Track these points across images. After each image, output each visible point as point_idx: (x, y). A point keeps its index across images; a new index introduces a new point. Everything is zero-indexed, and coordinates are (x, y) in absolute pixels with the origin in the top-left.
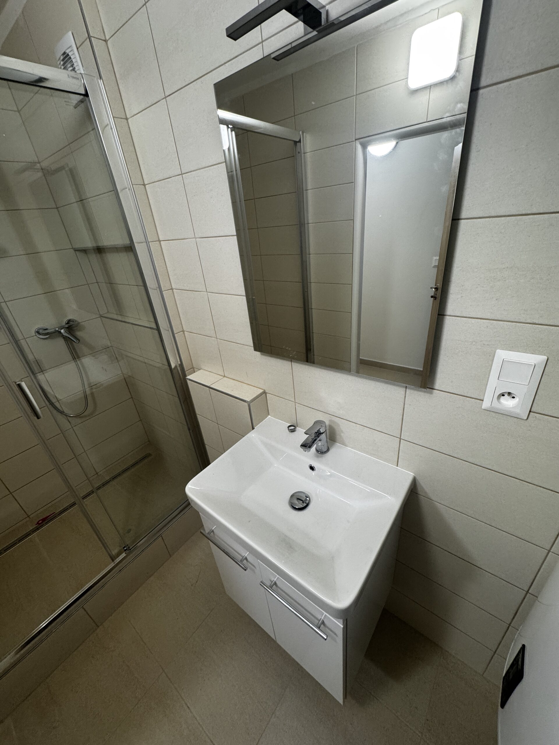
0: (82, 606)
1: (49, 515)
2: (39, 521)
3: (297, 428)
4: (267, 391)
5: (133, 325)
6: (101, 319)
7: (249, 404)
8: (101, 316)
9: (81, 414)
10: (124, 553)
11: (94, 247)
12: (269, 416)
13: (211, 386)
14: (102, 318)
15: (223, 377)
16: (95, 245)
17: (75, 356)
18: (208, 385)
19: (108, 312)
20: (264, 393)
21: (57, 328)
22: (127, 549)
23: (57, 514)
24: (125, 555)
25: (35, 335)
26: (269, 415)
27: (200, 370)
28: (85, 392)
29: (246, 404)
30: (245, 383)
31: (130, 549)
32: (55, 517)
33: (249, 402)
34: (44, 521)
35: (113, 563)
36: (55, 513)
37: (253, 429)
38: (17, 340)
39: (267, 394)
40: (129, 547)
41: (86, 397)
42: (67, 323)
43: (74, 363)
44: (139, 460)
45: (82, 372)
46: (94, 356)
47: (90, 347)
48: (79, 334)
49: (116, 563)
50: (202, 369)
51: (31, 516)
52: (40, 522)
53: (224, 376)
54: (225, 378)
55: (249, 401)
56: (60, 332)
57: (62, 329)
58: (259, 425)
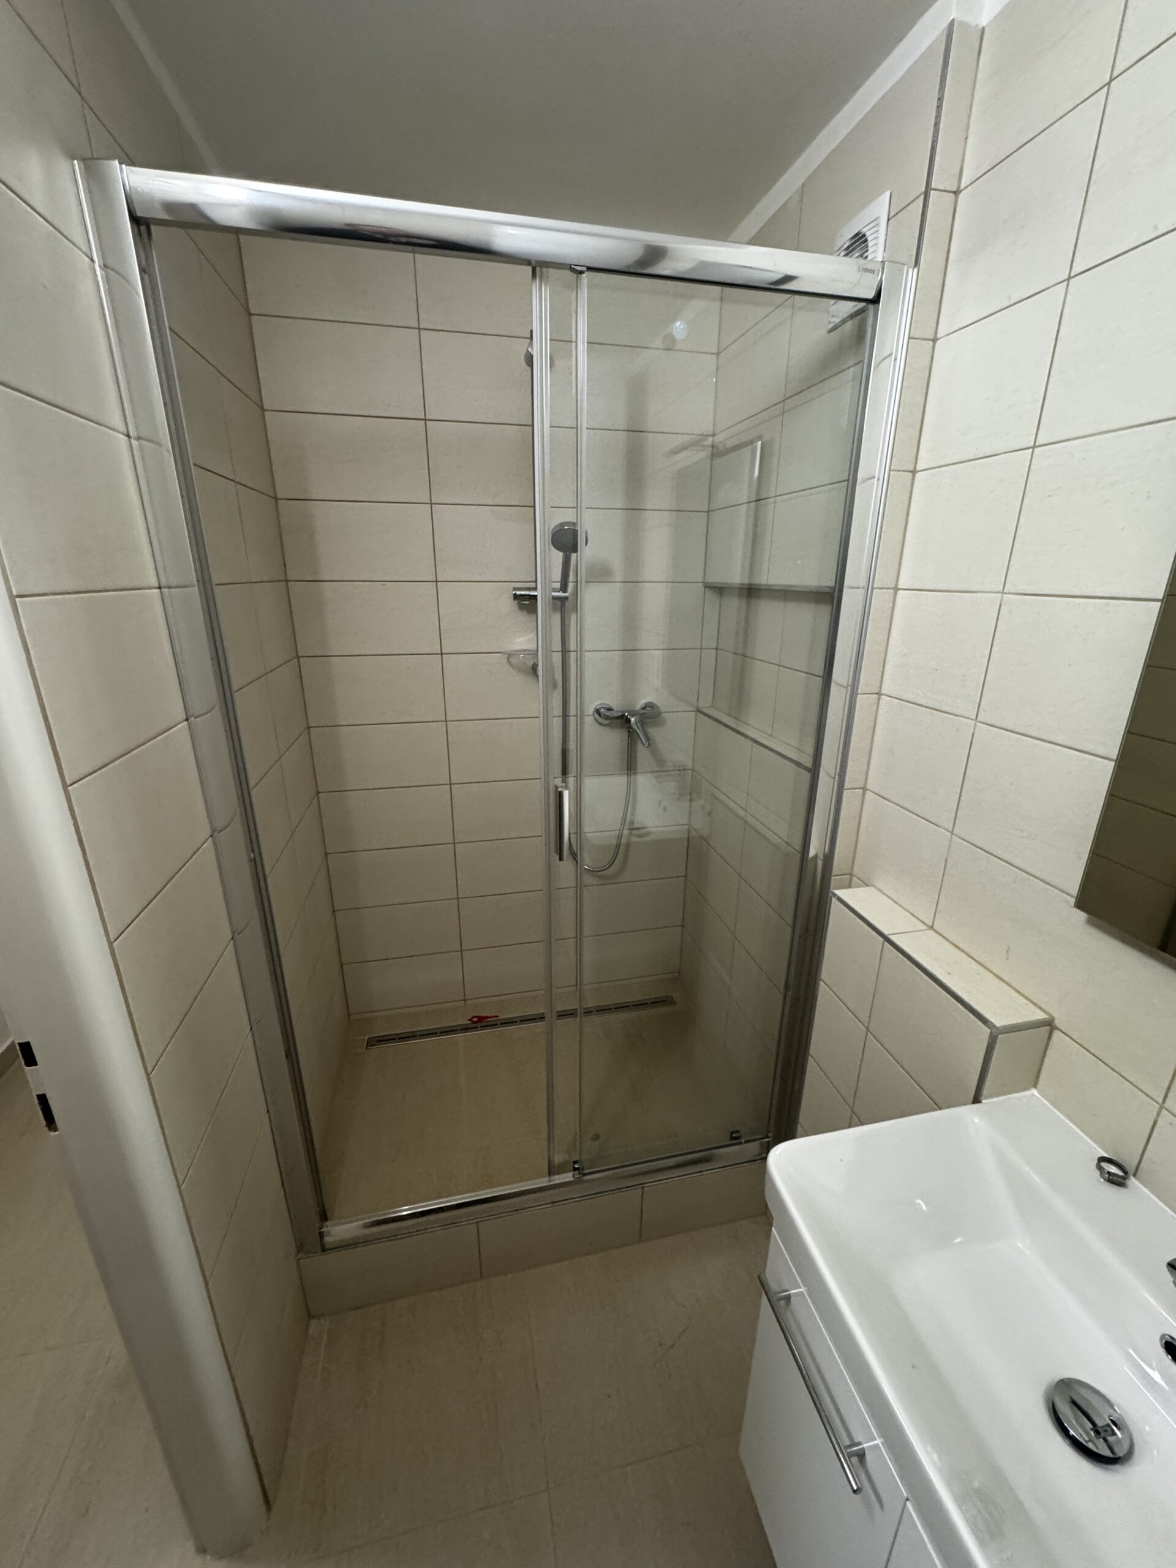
0: (477, 1220)
1: (489, 1015)
2: (475, 1017)
3: (1132, 1178)
4: (1057, 1023)
5: (754, 745)
6: (696, 715)
7: (995, 1035)
8: (699, 711)
9: (600, 871)
10: (571, 1174)
11: (744, 584)
12: (1034, 1091)
13: (893, 938)
14: (698, 713)
15: (925, 927)
16: (746, 581)
17: (630, 766)
18: (886, 932)
19: (712, 706)
20: (1049, 1025)
21: (627, 712)
22: (577, 1168)
23: (500, 1022)
24: (572, 1179)
25: (592, 714)
26: (1035, 1086)
27: (867, 885)
28: (620, 837)
29: (987, 1031)
30: (991, 972)
31: (584, 1175)
32: (494, 1025)
33: (997, 1028)
34: (480, 1022)
35: (547, 1179)
36: (497, 1017)
37: (976, 1100)
38: (568, 714)
39: (1056, 1034)
40: (583, 1169)
41: (618, 846)
42: (643, 709)
43: (626, 777)
44: (652, 1001)
45: (630, 799)
46: (656, 777)
47: (659, 760)
48: (652, 731)
49: (552, 1183)
50: (873, 886)
51: (468, 1002)
52: (475, 1020)
53: (931, 928)
54: (931, 932)
55: (998, 1025)
56: (629, 721)
57: (633, 716)
58: (995, 1099)
